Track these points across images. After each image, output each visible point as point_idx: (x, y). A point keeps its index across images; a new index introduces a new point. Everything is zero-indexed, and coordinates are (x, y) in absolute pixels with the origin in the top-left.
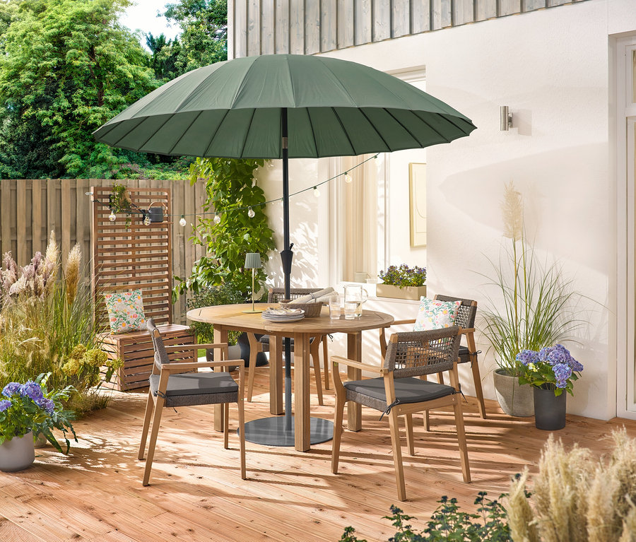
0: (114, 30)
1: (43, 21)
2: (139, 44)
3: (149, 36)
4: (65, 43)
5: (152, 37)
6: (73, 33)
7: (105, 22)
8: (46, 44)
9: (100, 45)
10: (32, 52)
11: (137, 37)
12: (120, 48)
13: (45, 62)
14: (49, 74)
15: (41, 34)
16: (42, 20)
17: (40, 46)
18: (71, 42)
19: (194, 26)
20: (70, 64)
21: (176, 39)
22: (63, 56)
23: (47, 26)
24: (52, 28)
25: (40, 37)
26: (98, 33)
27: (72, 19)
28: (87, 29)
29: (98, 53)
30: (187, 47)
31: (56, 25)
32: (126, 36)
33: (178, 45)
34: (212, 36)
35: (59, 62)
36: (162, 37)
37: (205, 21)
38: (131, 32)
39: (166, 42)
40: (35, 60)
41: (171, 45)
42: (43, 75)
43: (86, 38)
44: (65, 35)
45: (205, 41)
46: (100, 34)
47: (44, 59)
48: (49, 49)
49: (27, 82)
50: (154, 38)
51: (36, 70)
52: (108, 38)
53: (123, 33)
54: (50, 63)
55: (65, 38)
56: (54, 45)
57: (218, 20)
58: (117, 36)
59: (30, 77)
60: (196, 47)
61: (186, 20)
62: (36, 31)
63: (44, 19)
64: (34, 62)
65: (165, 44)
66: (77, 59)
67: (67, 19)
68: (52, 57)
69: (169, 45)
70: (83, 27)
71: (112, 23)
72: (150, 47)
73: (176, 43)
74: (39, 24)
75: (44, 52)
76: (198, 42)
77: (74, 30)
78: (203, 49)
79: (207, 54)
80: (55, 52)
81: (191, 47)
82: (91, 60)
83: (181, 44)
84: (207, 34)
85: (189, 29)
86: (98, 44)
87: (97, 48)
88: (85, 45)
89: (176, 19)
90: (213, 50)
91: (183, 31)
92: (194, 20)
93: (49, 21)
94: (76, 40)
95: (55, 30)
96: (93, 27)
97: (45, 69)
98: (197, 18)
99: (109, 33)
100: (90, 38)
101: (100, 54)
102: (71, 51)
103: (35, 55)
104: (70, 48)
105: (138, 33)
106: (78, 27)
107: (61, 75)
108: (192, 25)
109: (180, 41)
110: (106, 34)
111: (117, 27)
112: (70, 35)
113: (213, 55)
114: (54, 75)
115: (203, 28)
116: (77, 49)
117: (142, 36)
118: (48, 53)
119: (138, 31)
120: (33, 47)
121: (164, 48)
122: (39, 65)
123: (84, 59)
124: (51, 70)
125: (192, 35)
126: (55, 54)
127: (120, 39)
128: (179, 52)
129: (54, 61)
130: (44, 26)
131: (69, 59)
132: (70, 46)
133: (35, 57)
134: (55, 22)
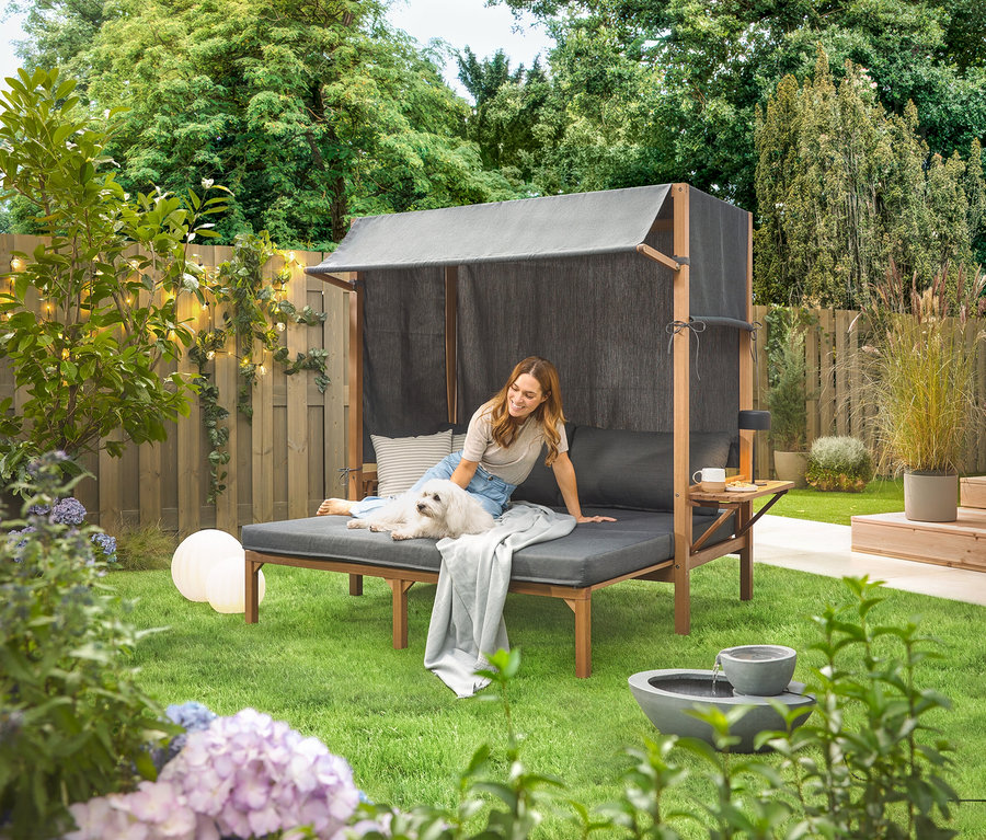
0: (374, 42)
1: (188, 19)
2: (440, 79)
3: (465, 57)
4: (245, 76)
5: (472, 59)
6: (267, 48)
7: (349, 20)
8: (196, 79)
9: (337, 79)
10: (158, 98)
11: (434, 59)
12: (389, 88)
13: (192, 126)
14: (202, 155)
15: (183, 52)
16: (185, 14)
17: (180, 83)
18: (259, 72)
19: (583, 32)
20: (259, 129)
21: (536, 65)
22: (241, 108)
23: (198, 31)
24: (211, 36)
25: (179, 60)
26: (332, 48)
27: (264, 12)
28: (301, 39)
29: (331, 100)
30: (565, 85)
31: (221, 27)
32: (404, 56)
33: (542, 79)
34: (631, 57)
35: (228, 125)
36: (499, 58)
37: (612, 16)
38: (419, 47)
39: (511, 74)
40: (167, 119)
41: (524, 80)
42: (187, 158)
43: (301, 64)
44: (245, 54)
45: (613, 69)
46: (337, 51)
47: (190, 117)
48: (204, 91)
49: (145, 178)
50: (479, 60)
51: (168, 147)
52: (356, 63)
53: (398, 50)
54: (206, 127)
55: (246, 61)
56: (216, 80)
57: (645, 14)
58: (381, 57)
59: (154, 165)
60: (588, 86)
61: (562, 14)
62: (169, 43)
63: (191, 12)
64: (164, 126)
65: (506, 77)
66: (276, 118)
67: (250, 12)
68: (209, 111)
69: (517, 79)
70: (292, 33)
71: (367, 23)
72: (469, 85)
73: (536, 74)
74: (175, 24)
75: (189, 99)
76: (593, 71)
77: (268, 40)
78: (607, 91)
79: (617, 103)
80: (218, 97)
81: (576, 86)
82: (313, 119)
83: (550, 78)
84: (617, 51)
85: (572, 37)
86: (330, 79)
87: (331, 89)
88: (298, 81)
89: (536, 11)
90: (634, 94)
91: (553, 44)
92: (585, 15)
93: (203, 17)
94: (273, 66)
95: (219, 42)
96: (317, 32)
97: (193, 142)
98: (592, 9)
99: (359, 49)
100: (311, 63)
101: (337, 105)
102: (261, 96)
103: (166, 107)
104: (257, 89)
105: (436, 50)
106: (277, 32)
107: (235, 158)
108: (578, 26)
109: (546, 68)
110: (352, 50)
111: (381, 32)
112: (258, 54)
113: (633, 106)
114: (217, 159)
115: (608, 36)
116: (277, 90)
117: (446, 58)
118: (201, 103)
119: (438, 43)
120: (162, 86)
121: (505, 88)
122: (176, 133)
123: (294, 116)
124: (209, 146)
125: (578, 54)
126: (217, 103)
127: (389, 64)
128: (543, 100)
129: (216, 123)
130: (190, 31)
131: (255, 116)
132: (257, 82)
133: (165, 113)
134: (217, 21)
